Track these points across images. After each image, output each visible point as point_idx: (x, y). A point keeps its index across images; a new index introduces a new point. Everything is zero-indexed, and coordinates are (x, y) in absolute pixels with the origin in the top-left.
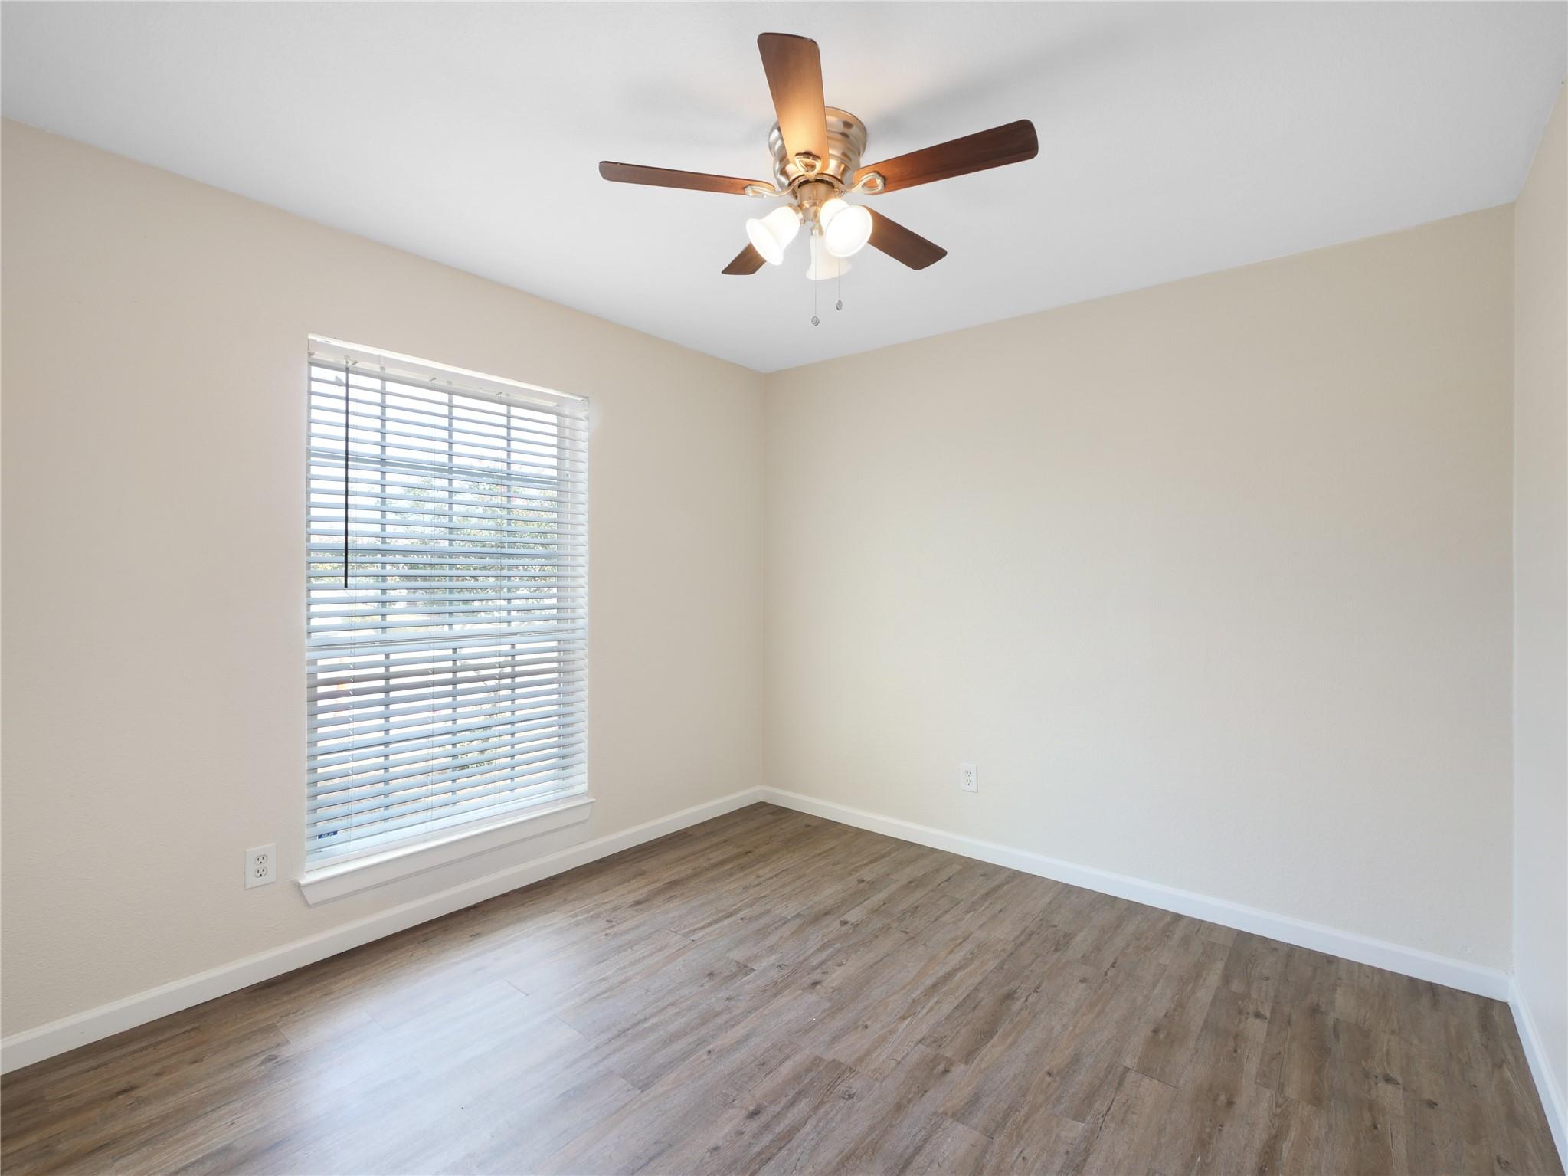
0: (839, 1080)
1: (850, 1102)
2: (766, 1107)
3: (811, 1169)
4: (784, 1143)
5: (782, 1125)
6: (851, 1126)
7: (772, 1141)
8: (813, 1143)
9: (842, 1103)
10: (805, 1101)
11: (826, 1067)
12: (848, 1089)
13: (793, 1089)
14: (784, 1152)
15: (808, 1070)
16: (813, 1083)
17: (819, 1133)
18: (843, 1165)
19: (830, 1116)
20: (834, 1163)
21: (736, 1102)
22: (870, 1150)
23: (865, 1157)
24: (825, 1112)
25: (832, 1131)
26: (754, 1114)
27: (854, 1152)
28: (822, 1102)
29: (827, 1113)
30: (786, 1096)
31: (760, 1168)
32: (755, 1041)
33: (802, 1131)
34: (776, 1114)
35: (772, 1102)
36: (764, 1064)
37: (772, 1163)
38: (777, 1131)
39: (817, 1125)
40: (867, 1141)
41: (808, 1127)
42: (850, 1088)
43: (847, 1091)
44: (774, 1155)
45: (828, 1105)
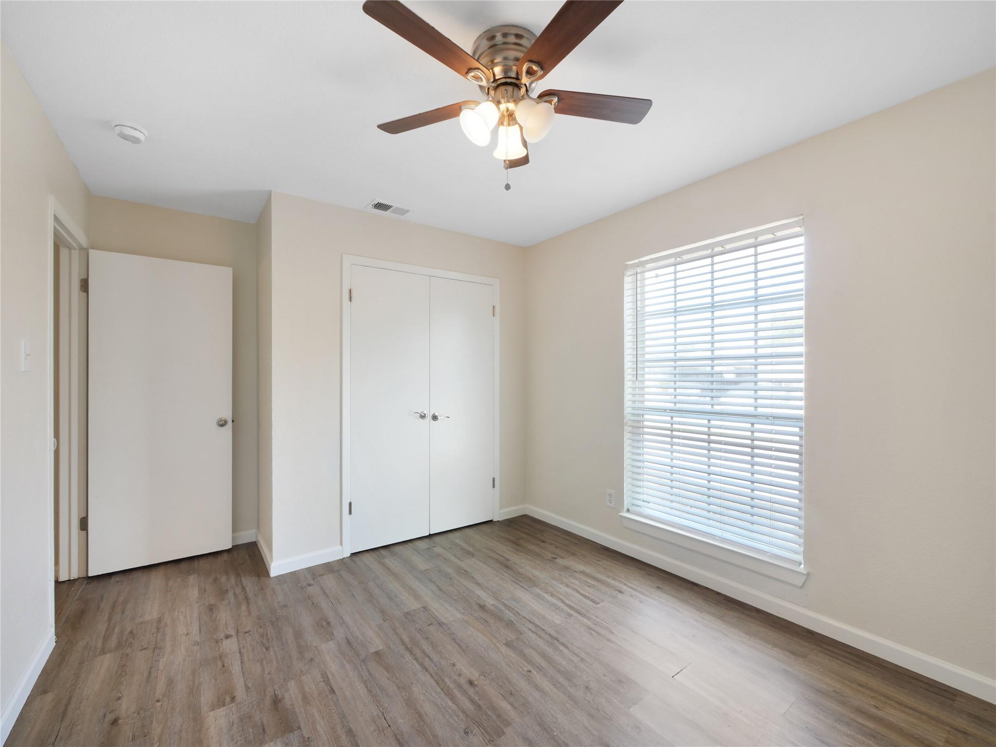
0: (483, 731)
1: (462, 731)
2: (474, 688)
3: (422, 698)
4: (445, 691)
5: (458, 693)
6: (442, 725)
7: (449, 687)
8: (439, 704)
9: (463, 726)
10: (472, 708)
11: (498, 726)
12: (474, 733)
13: (484, 704)
14: (439, 690)
15: (499, 716)
16: (486, 715)
17: (444, 708)
18: (417, 713)
19: (455, 717)
20: (421, 709)
21: (483, 677)
22: (420, 729)
23: (417, 725)
24: (459, 716)
25: (442, 715)
26: (471, 683)
27: (423, 721)
28: (467, 716)
29: (458, 716)
30: (479, 700)
31: (434, 679)
32: (537, 695)
33: (449, 701)
34: (467, 692)
35: (477, 692)
36: (511, 694)
37: (435, 684)
38: (454, 690)
39: (450, 708)
40: (427, 729)
41: (450, 703)
42: (474, 735)
43: (472, 732)
44: (439, 686)
45: (464, 719)
